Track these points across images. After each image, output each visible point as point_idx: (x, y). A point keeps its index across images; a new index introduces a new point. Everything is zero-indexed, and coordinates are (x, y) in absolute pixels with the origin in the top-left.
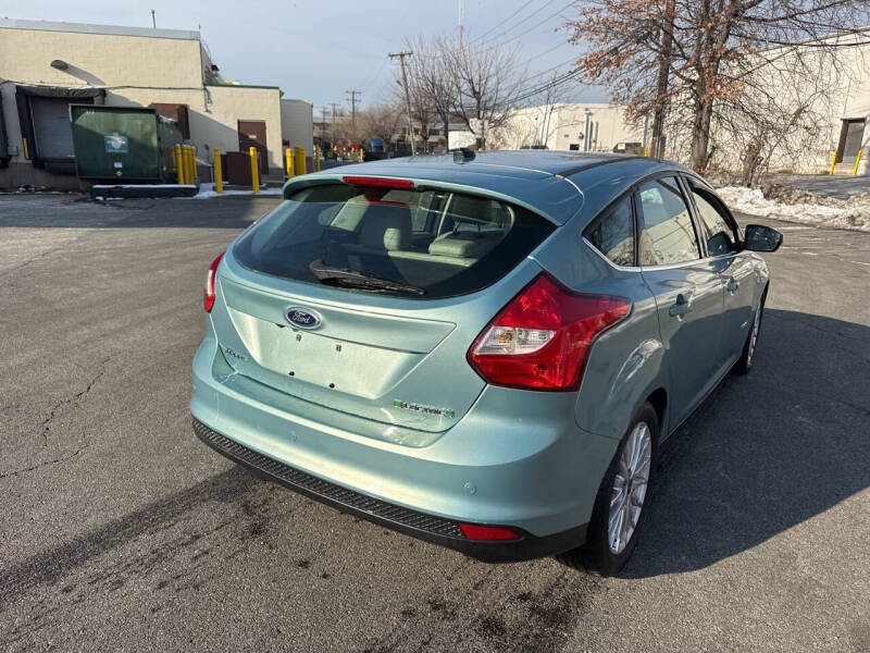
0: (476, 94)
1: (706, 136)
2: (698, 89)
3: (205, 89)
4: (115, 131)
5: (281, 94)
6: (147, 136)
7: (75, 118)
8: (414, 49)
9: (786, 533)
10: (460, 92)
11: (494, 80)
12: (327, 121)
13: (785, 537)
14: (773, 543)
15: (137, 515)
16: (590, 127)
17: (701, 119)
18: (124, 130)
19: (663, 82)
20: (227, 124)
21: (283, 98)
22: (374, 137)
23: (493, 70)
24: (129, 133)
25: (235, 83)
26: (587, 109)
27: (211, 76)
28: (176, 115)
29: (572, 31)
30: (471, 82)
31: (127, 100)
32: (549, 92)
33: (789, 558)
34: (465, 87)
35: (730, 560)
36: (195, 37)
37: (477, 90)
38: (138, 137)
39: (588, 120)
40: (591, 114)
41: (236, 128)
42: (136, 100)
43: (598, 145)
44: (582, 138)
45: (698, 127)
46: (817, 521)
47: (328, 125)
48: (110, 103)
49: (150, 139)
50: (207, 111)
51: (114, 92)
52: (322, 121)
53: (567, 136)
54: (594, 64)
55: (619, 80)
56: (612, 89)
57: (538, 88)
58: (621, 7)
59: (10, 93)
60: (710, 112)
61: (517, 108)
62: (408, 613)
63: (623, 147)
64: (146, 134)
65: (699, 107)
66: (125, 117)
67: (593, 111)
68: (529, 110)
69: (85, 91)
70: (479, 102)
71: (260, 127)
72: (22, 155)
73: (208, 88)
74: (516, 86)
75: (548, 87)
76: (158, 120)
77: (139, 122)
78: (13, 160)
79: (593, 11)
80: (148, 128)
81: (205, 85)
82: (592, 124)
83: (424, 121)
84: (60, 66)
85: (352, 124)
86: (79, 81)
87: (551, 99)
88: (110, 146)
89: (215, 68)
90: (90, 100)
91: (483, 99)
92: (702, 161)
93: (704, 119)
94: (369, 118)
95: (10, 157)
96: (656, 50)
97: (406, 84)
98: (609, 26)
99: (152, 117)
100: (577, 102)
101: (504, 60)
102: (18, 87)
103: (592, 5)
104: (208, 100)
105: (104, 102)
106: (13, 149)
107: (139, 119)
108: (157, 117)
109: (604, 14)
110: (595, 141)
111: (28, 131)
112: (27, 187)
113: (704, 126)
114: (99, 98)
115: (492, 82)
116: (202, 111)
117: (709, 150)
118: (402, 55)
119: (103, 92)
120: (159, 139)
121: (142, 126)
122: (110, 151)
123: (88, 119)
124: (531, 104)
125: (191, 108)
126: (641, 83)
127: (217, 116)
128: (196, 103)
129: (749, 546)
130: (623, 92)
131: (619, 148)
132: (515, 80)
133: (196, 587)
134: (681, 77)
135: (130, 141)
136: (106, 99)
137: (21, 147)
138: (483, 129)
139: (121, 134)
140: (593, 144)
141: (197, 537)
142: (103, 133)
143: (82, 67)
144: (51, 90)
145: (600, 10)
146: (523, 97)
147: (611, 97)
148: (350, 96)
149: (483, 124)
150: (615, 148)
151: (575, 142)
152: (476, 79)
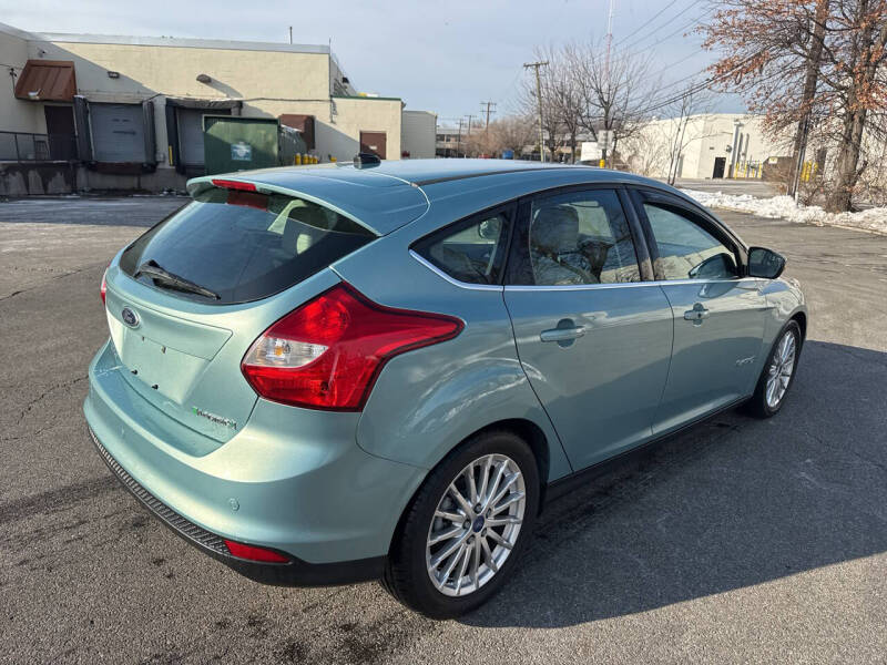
0: (606, 105)
1: (857, 148)
2: (849, 95)
3: (331, 101)
4: (242, 140)
5: (403, 105)
6: (269, 145)
7: (207, 128)
8: (551, 60)
9: (691, 603)
10: (588, 101)
11: (625, 90)
12: (462, 133)
13: (685, 607)
14: (667, 613)
15: (48, 495)
16: (739, 138)
17: (851, 130)
18: (249, 138)
19: (810, 90)
20: (350, 135)
21: (405, 109)
22: (505, 149)
23: (624, 79)
24: (254, 142)
25: (369, 95)
26: (737, 120)
27: (340, 87)
28: (302, 125)
29: (705, 36)
30: (599, 91)
31: (260, 111)
32: (685, 103)
33: (675, 631)
34: (594, 97)
35: (603, 624)
36: (326, 51)
37: (606, 100)
38: (260, 146)
39: (737, 132)
40: (741, 125)
41: (358, 139)
42: (270, 112)
43: (748, 159)
44: (729, 150)
45: (848, 140)
46: (739, 594)
47: (464, 137)
48: (245, 114)
49: (271, 149)
50: (332, 122)
51: (250, 104)
52: (457, 133)
53: (712, 148)
54: (727, 71)
55: (755, 88)
56: (748, 97)
57: (673, 96)
58: (760, 8)
59: (160, 105)
60: (862, 122)
61: (648, 119)
62: (222, 625)
63: (775, 162)
64: (268, 143)
65: (850, 117)
66: (251, 127)
67: (743, 122)
69: (224, 103)
70: (607, 111)
71: (380, 138)
72: (167, 161)
73: (334, 99)
74: (648, 95)
75: (684, 96)
76: (280, 130)
77: (263, 132)
78: (160, 166)
79: (729, 14)
80: (270, 138)
81: (331, 96)
82: (742, 136)
83: (553, 132)
84: (205, 80)
85: (485, 135)
86: (221, 94)
87: (687, 110)
88: (235, 154)
89: (345, 80)
90: (229, 111)
91: (612, 109)
92: (850, 177)
93: (855, 131)
94: (501, 128)
95: (157, 163)
96: (802, 55)
97: (539, 94)
99: (275, 127)
100: (716, 113)
101: (637, 68)
102: (167, 99)
103: (728, 7)
104: (334, 111)
105: (240, 114)
106: (160, 157)
107: (263, 129)
108: (279, 127)
109: (742, 16)
110: (744, 154)
111: (174, 140)
112: (170, 191)
113: (854, 139)
114: (236, 109)
115: (622, 92)
116: (326, 121)
117: (859, 167)
118: (537, 65)
119: (240, 104)
120: (279, 148)
121: (265, 136)
122: (235, 159)
123: (219, 129)
125: (317, 119)
127: (341, 128)
128: (322, 114)
129: (639, 609)
131: (771, 162)
132: (648, 89)
133: (50, 570)
134: (831, 84)
135: (254, 150)
136: (243, 110)
137: (167, 154)
138: (606, 140)
139: (246, 143)
140: (742, 158)
141: (83, 523)
142: (230, 142)
143: (223, 81)
144: (195, 102)
145: (737, 12)
146: (656, 107)
147: (747, 106)
148: (485, 108)
149: (607, 135)
150: (766, 162)
151: (722, 154)
152: (605, 88)
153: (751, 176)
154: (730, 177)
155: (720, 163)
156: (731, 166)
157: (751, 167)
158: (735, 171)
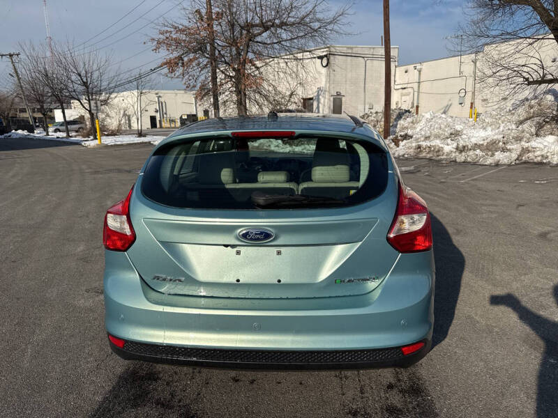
0: (85, 84)
1: (245, 109)
2: (236, 81)
19: (214, 77)
26: (157, 94)
30: (80, 75)
37: (85, 80)
39: (159, 100)
40: (160, 97)
43: (168, 116)
44: (157, 111)
45: (240, 104)
53: (147, 111)
57: (129, 79)
60: (245, 95)
61: (118, 92)
63: (186, 117)
67: (161, 95)
68: (125, 93)
70: (87, 88)
79: (167, 32)
82: (162, 103)
87: (140, 88)
91: (91, 87)
93: (242, 100)
96: (207, 58)
97: (18, 76)
98: (178, 42)
101: (103, 61)
103: (165, 28)
110: (166, 114)
113: (243, 103)
115: (96, 75)
118: (11, 55)
124: (126, 90)
126: (203, 78)
130: (192, 83)
131: (183, 117)
132: (112, 74)
140: (165, 116)
145: (171, 32)
146: (120, 85)
150: (181, 118)
151: (153, 114)
152: (83, 73)
153: (173, 125)
154: (161, 127)
155: (153, 119)
156: (160, 121)
157: (172, 121)
158: (163, 123)
